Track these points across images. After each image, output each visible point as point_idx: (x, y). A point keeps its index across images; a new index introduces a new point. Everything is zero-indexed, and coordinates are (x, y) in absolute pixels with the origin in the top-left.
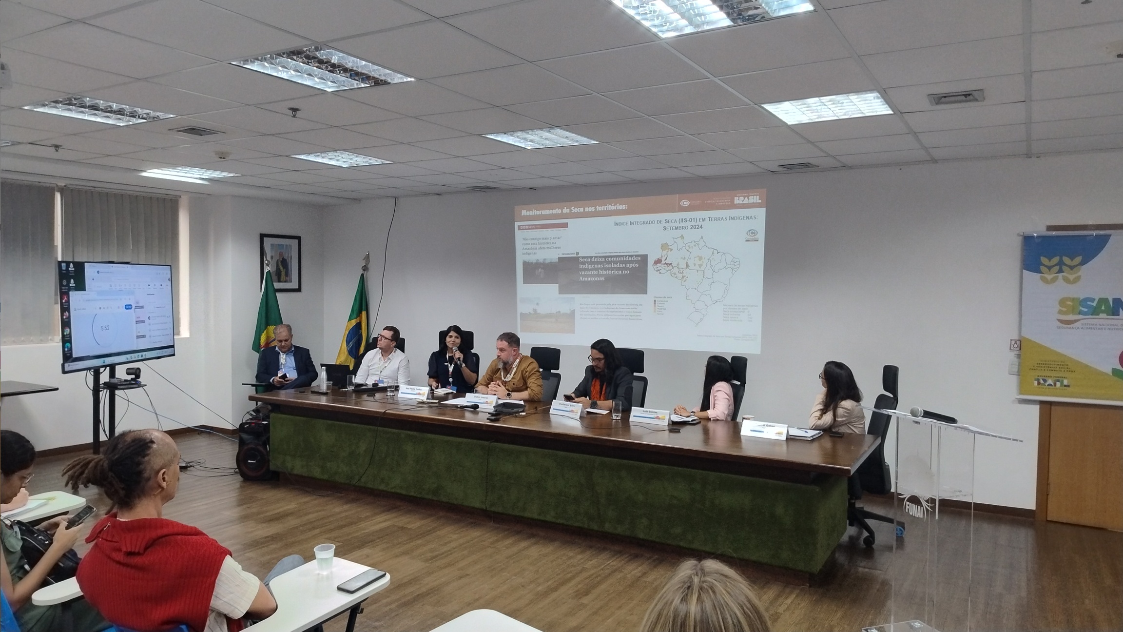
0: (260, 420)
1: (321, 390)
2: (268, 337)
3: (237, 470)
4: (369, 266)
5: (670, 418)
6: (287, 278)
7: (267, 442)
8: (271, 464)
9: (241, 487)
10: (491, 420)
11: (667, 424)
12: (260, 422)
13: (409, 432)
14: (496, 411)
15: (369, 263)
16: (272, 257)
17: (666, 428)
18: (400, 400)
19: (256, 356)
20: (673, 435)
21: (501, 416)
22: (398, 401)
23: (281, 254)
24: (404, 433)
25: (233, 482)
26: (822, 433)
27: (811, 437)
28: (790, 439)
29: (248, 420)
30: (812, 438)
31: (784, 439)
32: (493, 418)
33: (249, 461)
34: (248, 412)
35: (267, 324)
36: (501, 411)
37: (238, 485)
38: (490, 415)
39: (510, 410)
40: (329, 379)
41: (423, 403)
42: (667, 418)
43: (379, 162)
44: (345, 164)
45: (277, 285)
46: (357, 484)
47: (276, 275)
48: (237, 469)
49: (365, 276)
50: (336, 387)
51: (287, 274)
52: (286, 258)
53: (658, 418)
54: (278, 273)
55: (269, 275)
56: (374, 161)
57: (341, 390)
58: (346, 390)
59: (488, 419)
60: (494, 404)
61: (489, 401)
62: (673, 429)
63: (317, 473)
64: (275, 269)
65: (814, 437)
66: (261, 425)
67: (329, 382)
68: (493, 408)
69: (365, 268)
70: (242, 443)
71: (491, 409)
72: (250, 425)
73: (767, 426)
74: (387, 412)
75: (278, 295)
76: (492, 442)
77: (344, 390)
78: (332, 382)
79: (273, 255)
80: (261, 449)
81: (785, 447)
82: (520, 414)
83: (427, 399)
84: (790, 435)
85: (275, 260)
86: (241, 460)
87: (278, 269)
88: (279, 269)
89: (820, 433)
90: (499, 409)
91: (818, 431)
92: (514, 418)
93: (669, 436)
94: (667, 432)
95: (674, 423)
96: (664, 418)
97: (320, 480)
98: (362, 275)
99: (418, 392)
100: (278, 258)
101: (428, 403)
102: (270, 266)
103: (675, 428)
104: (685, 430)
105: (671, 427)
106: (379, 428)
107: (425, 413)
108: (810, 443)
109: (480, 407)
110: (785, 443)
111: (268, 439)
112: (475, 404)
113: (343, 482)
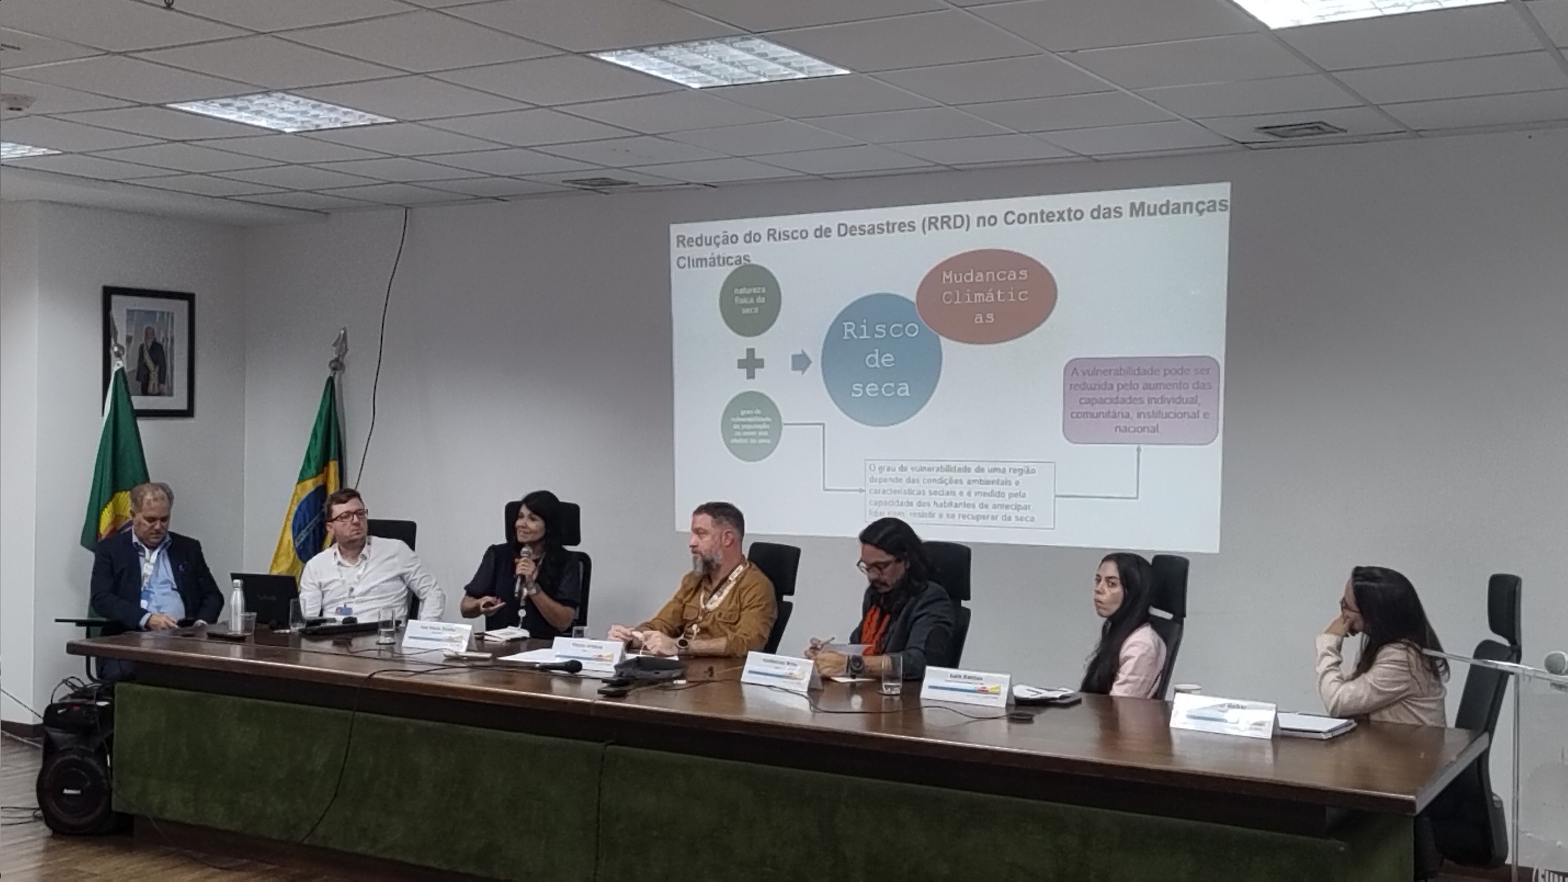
0: (91, 698)
1: (231, 631)
2: (116, 518)
3: (39, 813)
4: (346, 360)
5: (1010, 692)
6: (162, 386)
7: (106, 747)
8: (114, 796)
9: (47, 850)
10: (609, 695)
11: (1004, 706)
12: (92, 702)
13: (422, 723)
14: (620, 675)
15: (344, 354)
16: (129, 340)
17: (1003, 713)
18: (405, 652)
19: (91, 556)
20: (1016, 727)
21: (631, 687)
22: (401, 655)
23: (149, 333)
24: (413, 725)
25: (30, 838)
26: (1354, 724)
27: (1330, 731)
28: (1281, 737)
29: (64, 698)
30: (1330, 736)
31: (1269, 736)
32: (611, 689)
33: (66, 791)
34: (65, 681)
35: (116, 488)
36: (633, 677)
37: (40, 846)
38: (605, 685)
39: (652, 674)
40: (248, 607)
41: (457, 658)
42: (1005, 690)
43: (368, 118)
44: (289, 124)
45: (139, 402)
46: (306, 842)
47: (138, 379)
48: (38, 809)
49: (336, 382)
50: (265, 627)
51: (162, 379)
52: (160, 340)
53: (983, 691)
54: (143, 376)
55: (121, 378)
56: (355, 118)
57: (276, 631)
58: (288, 631)
59: (600, 692)
60: (616, 661)
61: (604, 654)
62: (1018, 715)
63: (217, 817)
64: (135, 366)
65: (1336, 733)
66: (95, 710)
67: (248, 614)
68: (614, 670)
69: (338, 365)
70: (50, 750)
71: (608, 670)
72: (68, 711)
73: (1230, 706)
74: (375, 676)
75: (142, 424)
76: (612, 744)
77: (282, 631)
78: (254, 614)
79: (132, 334)
80: (93, 762)
81: (1269, 755)
82: (675, 682)
83: (468, 650)
84: (1283, 729)
85: (136, 345)
86: (47, 789)
87: (142, 367)
88: (146, 366)
89: (1351, 724)
90: (628, 671)
91: (1344, 721)
92: (660, 691)
93: (1009, 729)
94: (1004, 723)
95: (1021, 703)
96: (997, 690)
97: (226, 832)
98: (331, 381)
99: (447, 635)
100: (143, 341)
101: (470, 659)
102: (124, 357)
103: (1021, 712)
104: (1043, 719)
105: (1012, 710)
106: (357, 713)
107: (462, 680)
108: (1326, 745)
109: (584, 667)
110: (1269, 744)
111: (110, 741)
112: (572, 661)
113: (275, 836)
